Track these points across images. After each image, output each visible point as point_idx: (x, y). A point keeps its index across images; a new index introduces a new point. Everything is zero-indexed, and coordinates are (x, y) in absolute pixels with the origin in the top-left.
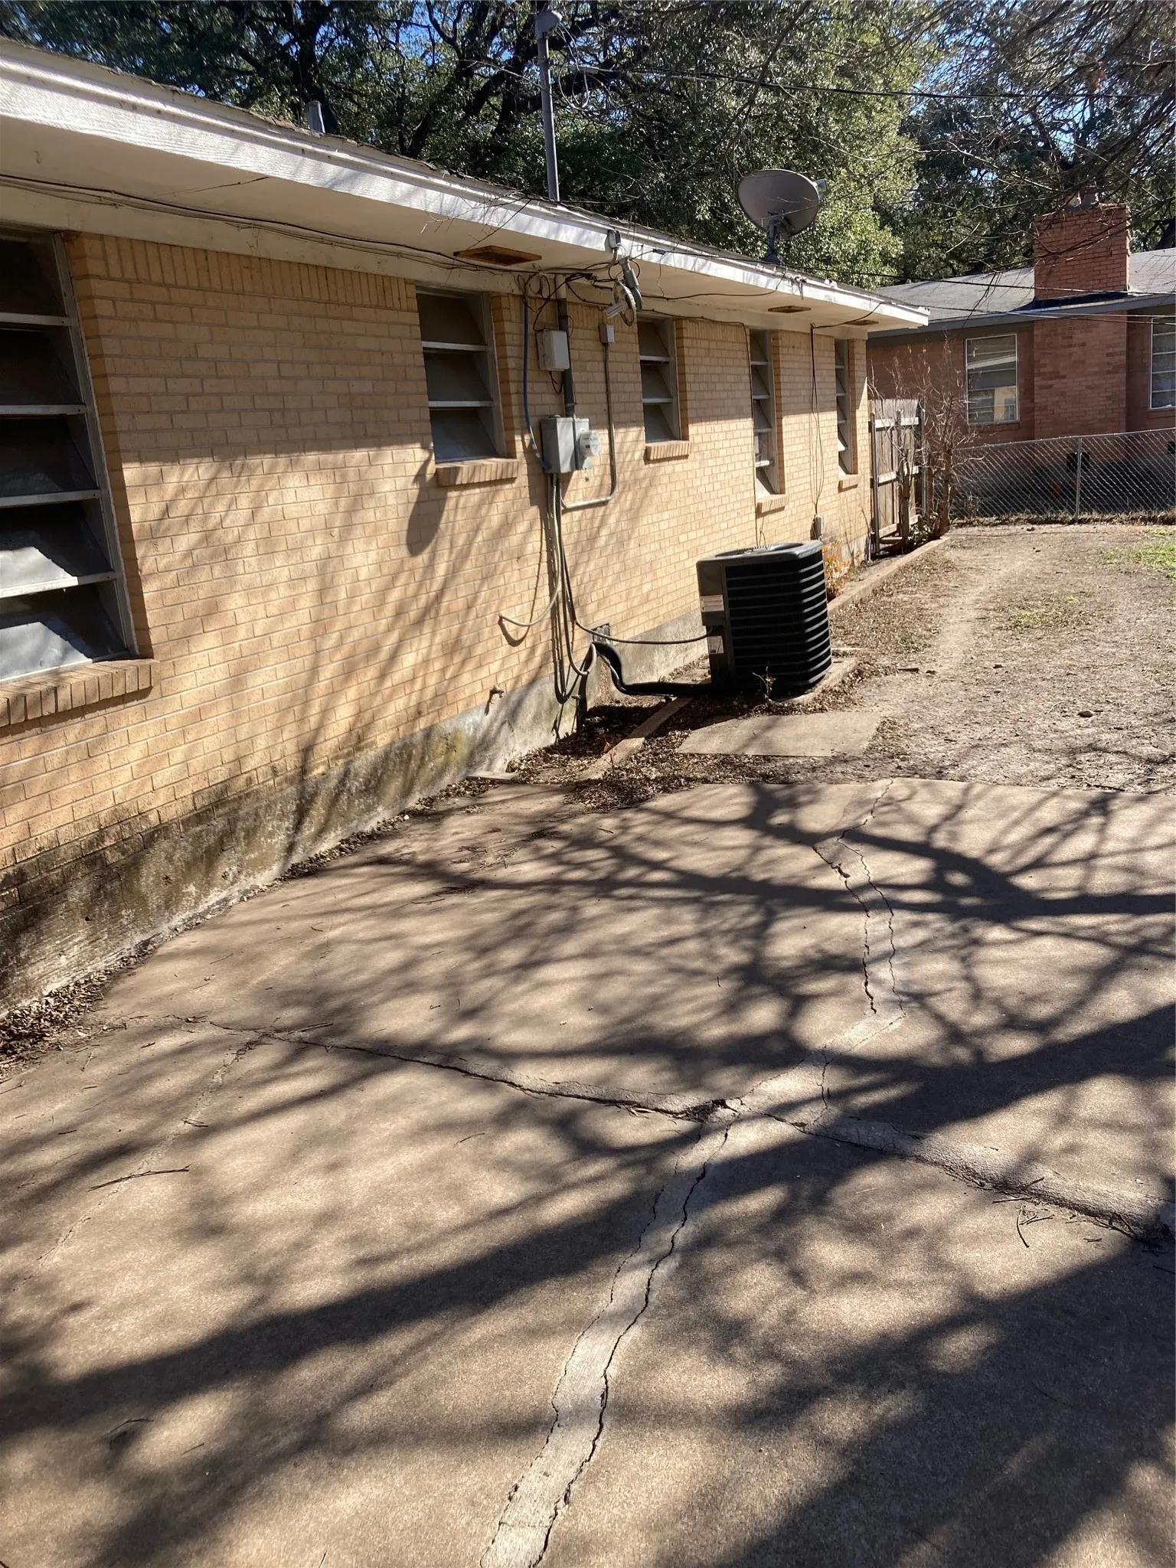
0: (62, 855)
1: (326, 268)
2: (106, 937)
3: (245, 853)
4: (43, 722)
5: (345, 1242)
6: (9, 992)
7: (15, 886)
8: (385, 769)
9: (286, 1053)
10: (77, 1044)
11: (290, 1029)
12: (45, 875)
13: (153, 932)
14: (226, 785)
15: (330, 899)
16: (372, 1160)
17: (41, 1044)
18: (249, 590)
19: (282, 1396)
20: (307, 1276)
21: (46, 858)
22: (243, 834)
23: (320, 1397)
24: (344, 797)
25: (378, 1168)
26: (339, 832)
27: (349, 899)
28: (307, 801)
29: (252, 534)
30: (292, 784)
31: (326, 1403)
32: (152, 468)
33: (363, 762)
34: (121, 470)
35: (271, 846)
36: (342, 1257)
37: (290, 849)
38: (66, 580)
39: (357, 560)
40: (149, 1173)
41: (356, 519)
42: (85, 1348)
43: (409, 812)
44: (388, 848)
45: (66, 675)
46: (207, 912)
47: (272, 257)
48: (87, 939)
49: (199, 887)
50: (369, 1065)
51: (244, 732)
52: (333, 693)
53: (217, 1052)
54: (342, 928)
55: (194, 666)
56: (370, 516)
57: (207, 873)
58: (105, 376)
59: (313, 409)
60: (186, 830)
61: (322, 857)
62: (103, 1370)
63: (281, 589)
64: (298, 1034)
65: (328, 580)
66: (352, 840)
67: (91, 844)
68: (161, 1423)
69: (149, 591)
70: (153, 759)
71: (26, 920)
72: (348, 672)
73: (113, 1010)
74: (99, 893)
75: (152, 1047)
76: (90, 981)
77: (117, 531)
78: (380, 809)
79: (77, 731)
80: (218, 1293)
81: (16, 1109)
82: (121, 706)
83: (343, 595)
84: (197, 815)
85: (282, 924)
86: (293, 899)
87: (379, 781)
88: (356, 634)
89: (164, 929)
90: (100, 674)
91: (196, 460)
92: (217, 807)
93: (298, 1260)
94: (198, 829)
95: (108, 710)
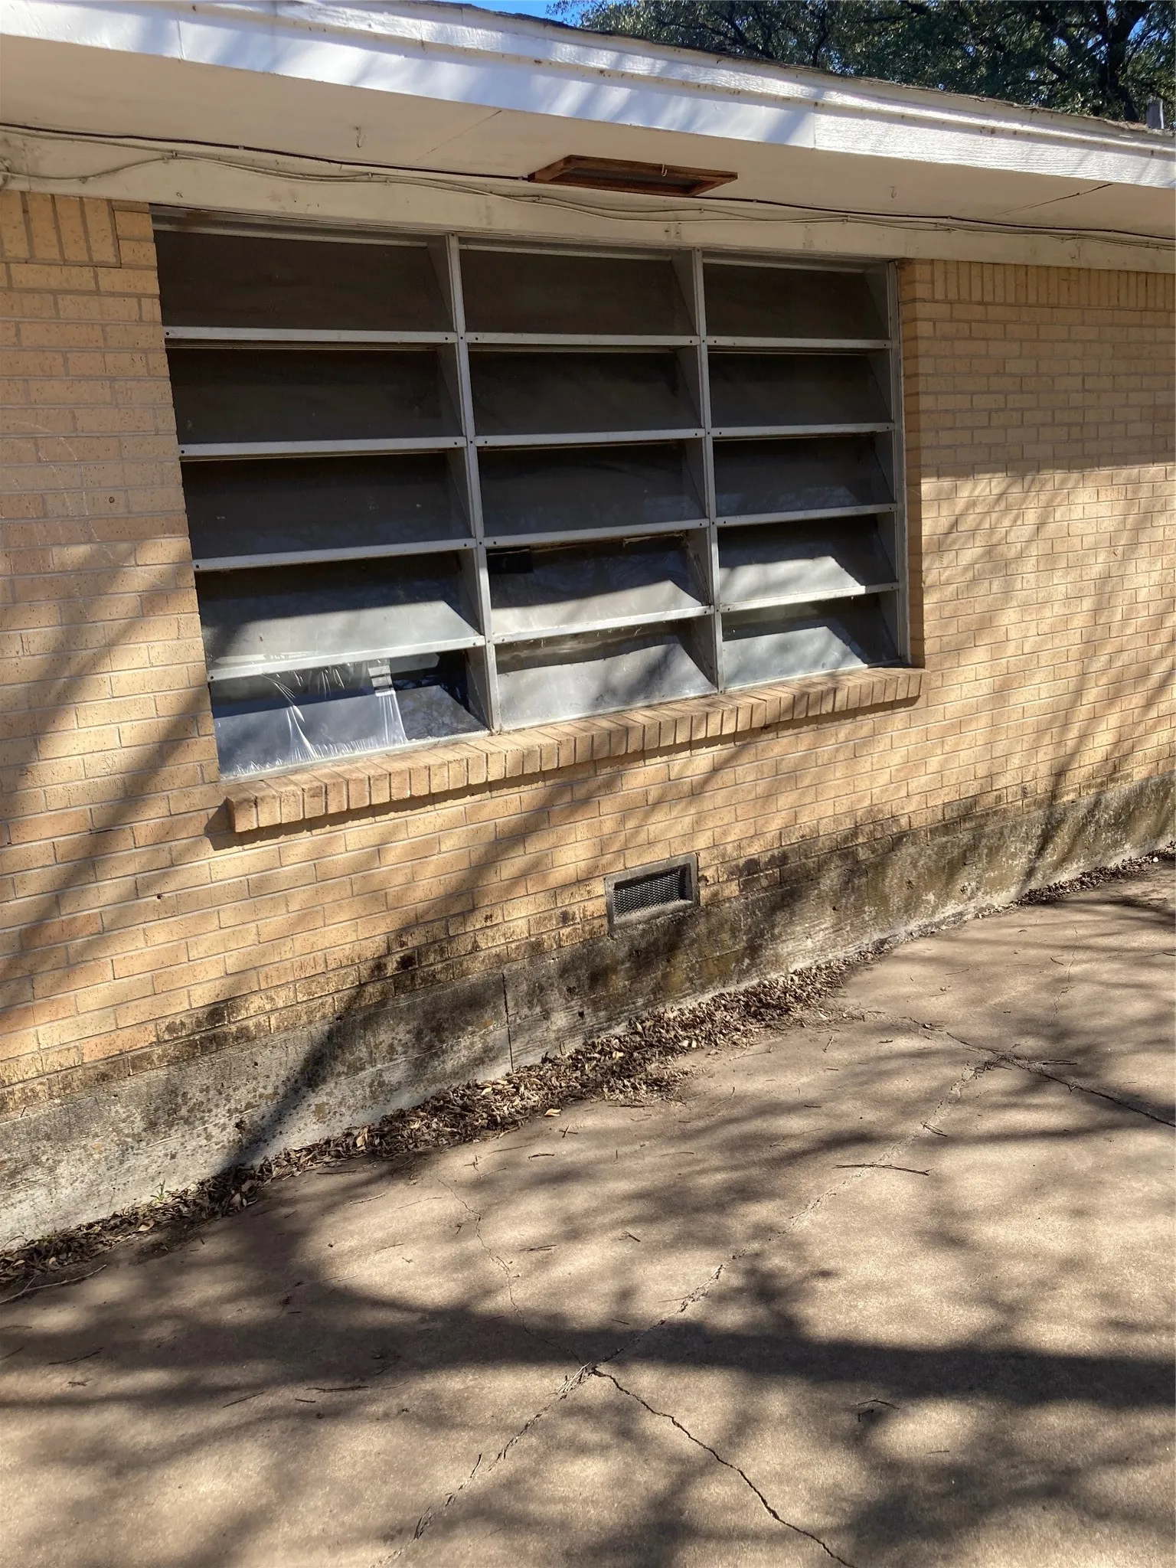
0: (820, 845)
1: (1147, 273)
2: (848, 928)
3: (985, 870)
4: (819, 720)
5: (1095, 1296)
6: (761, 962)
7: (778, 866)
8: (1138, 804)
9: (1026, 1082)
10: (819, 1024)
11: (1031, 1059)
12: (804, 860)
13: (890, 932)
14: (975, 800)
15: (1070, 933)
16: (1121, 1218)
17: (786, 1017)
18: (1025, 606)
19: (1028, 1434)
20: (1052, 1318)
21: (807, 843)
22: (986, 851)
23: (1070, 1450)
24: (1091, 828)
25: (1131, 1228)
26: (1081, 864)
27: (1091, 936)
28: (1053, 827)
29: (1034, 550)
30: (1040, 807)
31: (1077, 1458)
32: (946, 483)
33: (1116, 794)
34: (919, 484)
35: (1011, 867)
36: (1091, 1312)
37: (1030, 873)
38: (855, 589)
39: (1141, 580)
40: (890, 1167)
41: (1144, 538)
42: (834, 1315)
43: (1160, 855)
44: (1133, 890)
45: (844, 677)
46: (942, 922)
47: (1094, 267)
48: (832, 927)
49: (938, 896)
50: (1118, 1116)
51: (1000, 749)
52: (1094, 718)
53: (955, 1064)
54: (1085, 966)
55: (961, 679)
56: (1159, 534)
57: (947, 884)
58: (917, 394)
59: (1113, 422)
60: (932, 839)
61: (1062, 887)
62: (852, 1343)
63: (1056, 607)
64: (1038, 1065)
65: (1105, 602)
66: (1094, 875)
67: (846, 839)
68: (906, 1414)
69: (929, 602)
70: (912, 765)
71: (783, 899)
72: (1113, 697)
73: (850, 1000)
74: (847, 883)
75: (891, 1044)
76: (831, 967)
77: (907, 544)
78: (1127, 846)
79: (847, 731)
80: (960, 1305)
81: (766, 1072)
82: (889, 712)
83: (1119, 617)
84: (945, 826)
85: (1021, 951)
86: (1031, 926)
87: (1130, 816)
88: (1125, 658)
89: (902, 931)
90: (875, 680)
91: (988, 476)
92: (965, 821)
93: (1042, 1299)
94: (944, 839)
95: (877, 714)
